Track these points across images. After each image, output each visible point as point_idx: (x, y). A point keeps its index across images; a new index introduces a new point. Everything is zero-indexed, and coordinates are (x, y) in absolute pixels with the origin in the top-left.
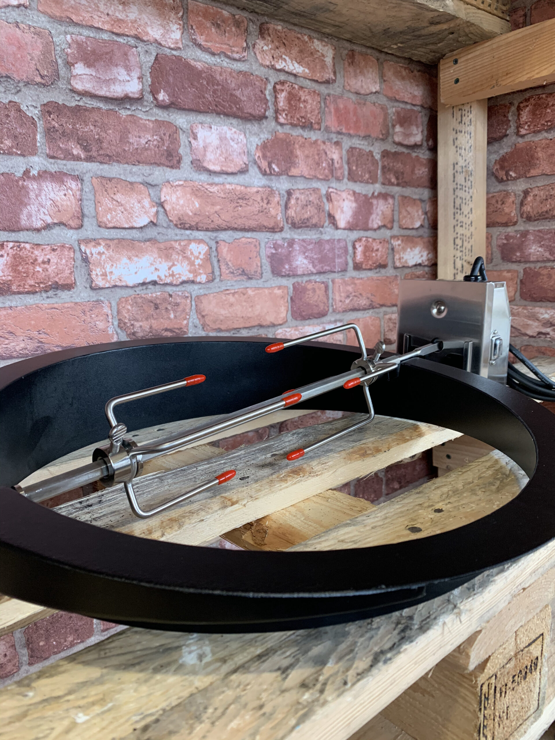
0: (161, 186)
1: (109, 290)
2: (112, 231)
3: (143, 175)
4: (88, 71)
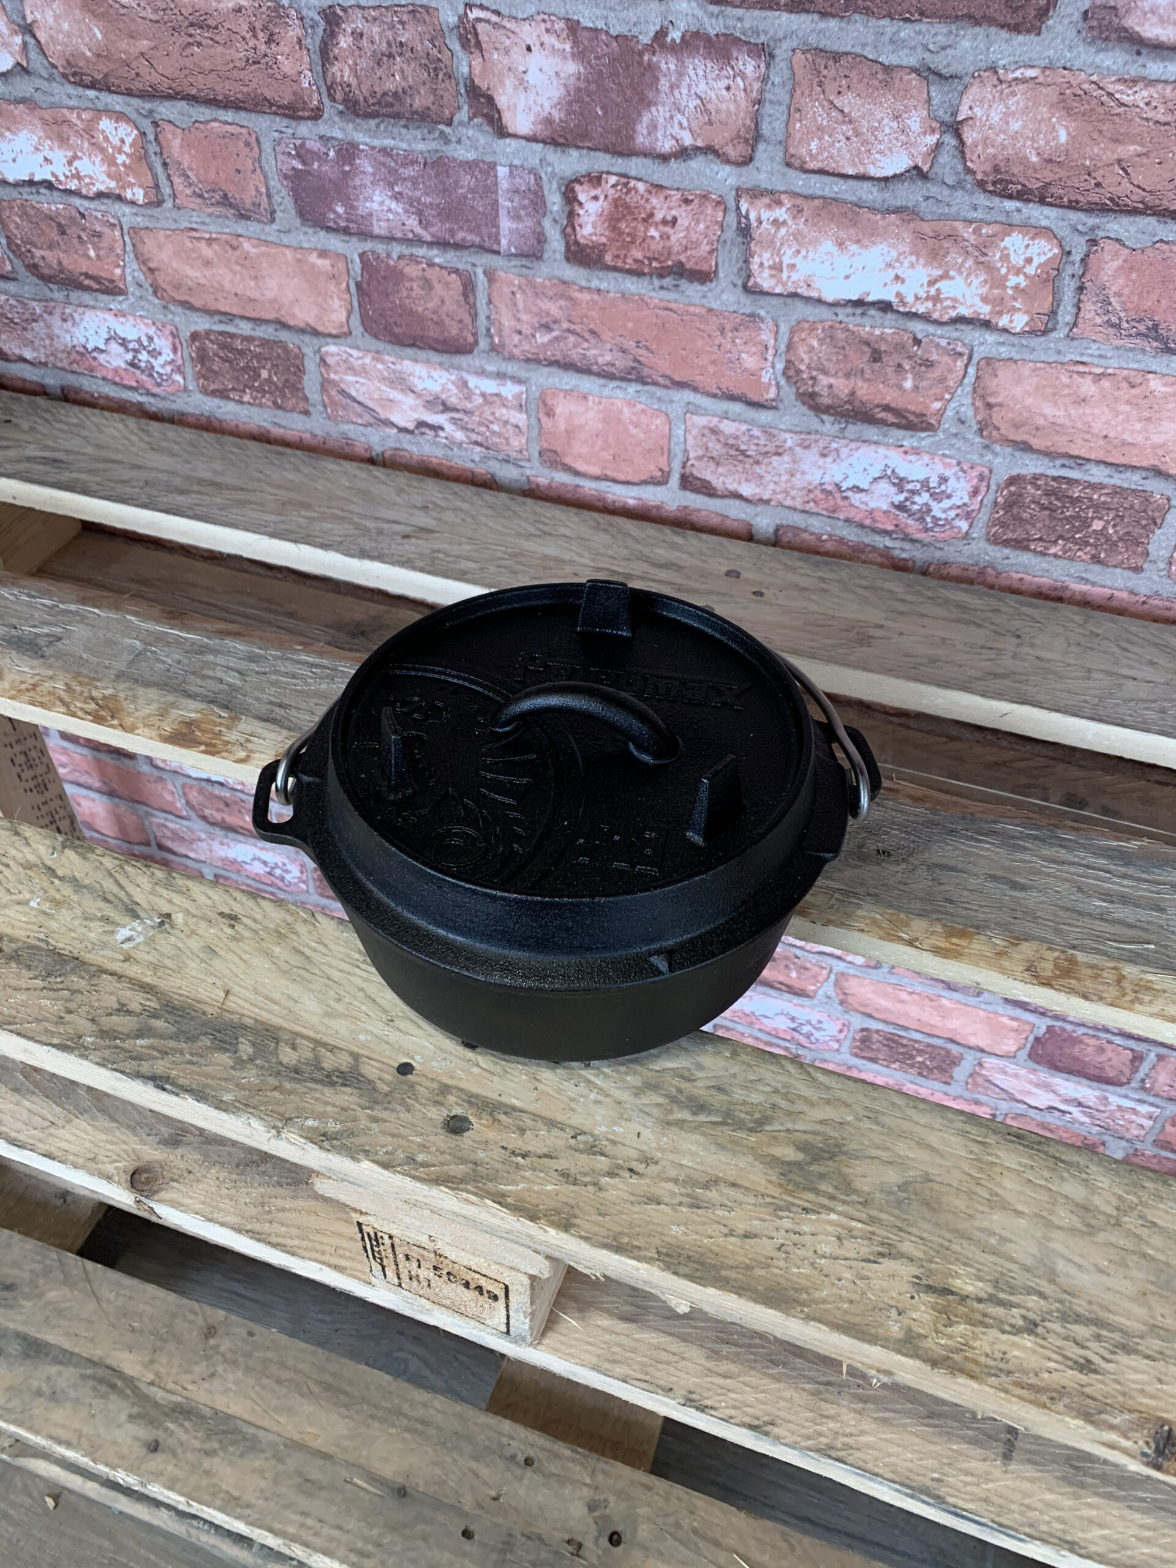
0: (966, 80)
1: (782, 300)
2: (815, 178)
3: (926, 48)
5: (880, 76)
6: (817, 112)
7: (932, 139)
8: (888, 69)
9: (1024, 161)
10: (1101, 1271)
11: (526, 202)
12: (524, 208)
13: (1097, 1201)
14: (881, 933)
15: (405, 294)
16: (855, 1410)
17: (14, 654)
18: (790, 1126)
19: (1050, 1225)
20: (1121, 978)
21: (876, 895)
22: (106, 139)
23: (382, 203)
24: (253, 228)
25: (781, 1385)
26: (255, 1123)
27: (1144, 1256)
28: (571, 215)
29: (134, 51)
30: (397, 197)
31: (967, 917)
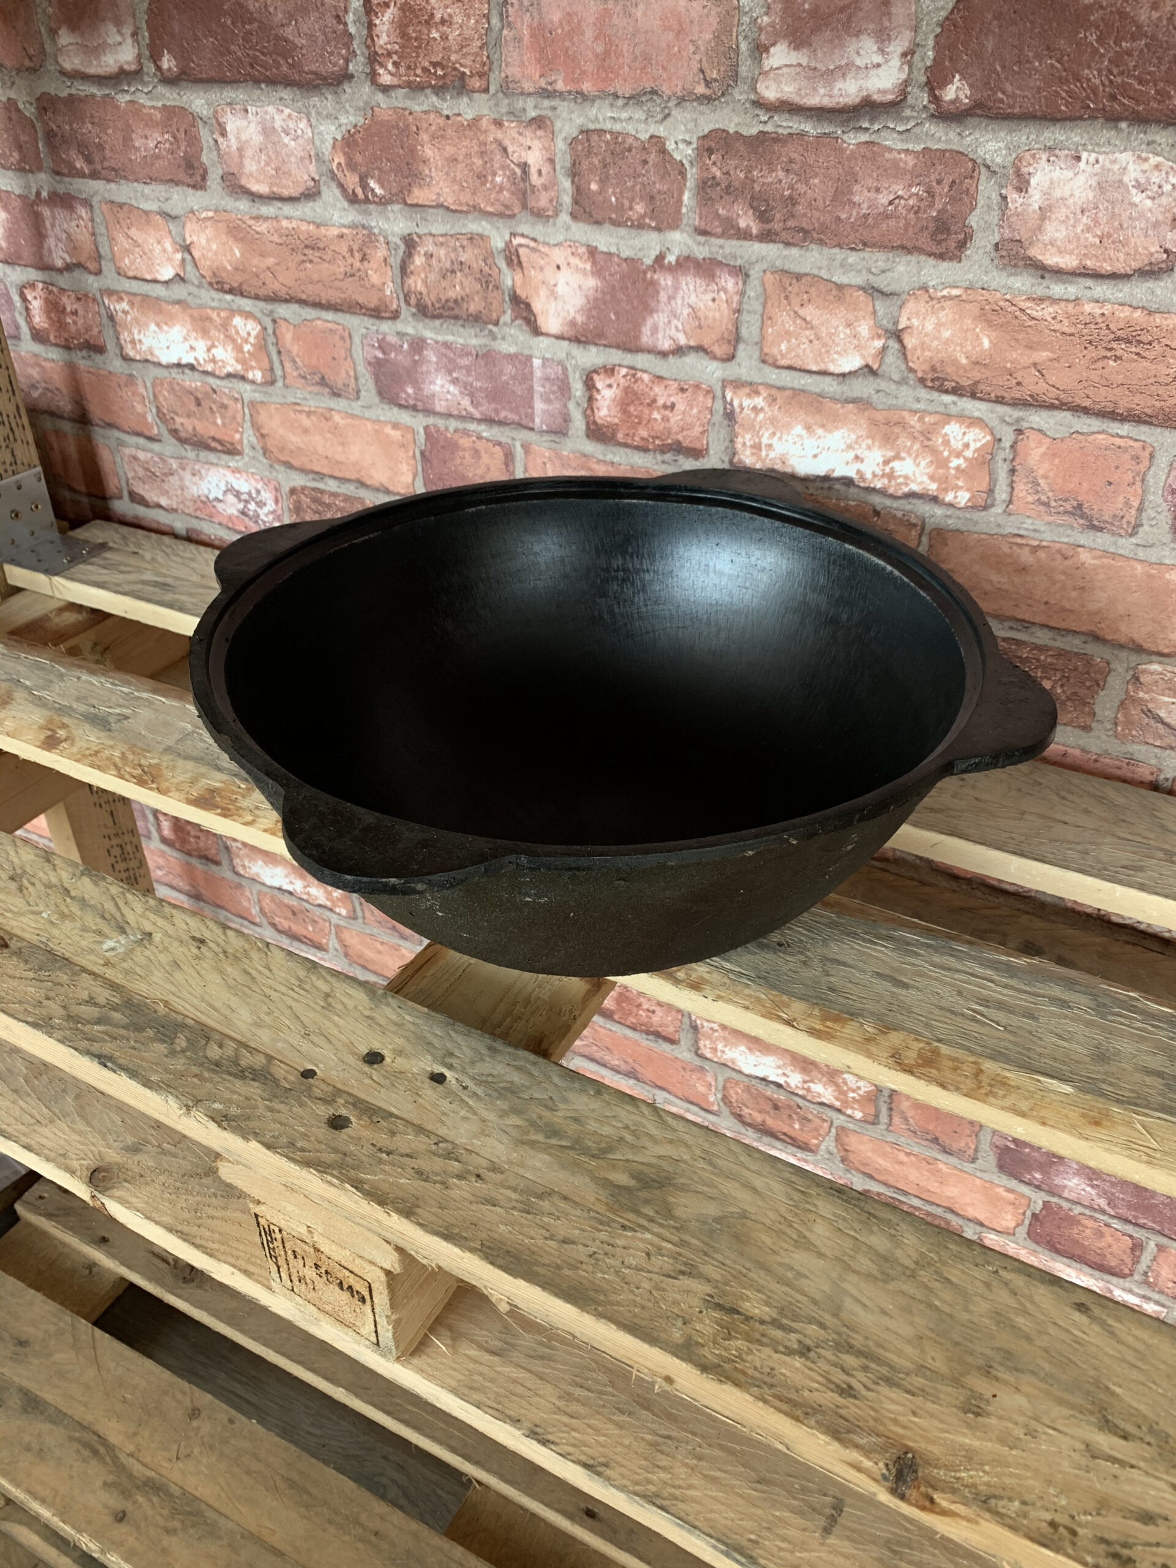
0: (904, 296)
2: (785, 373)
3: (869, 271)
4: (794, 57)
5: (834, 292)
6: (785, 320)
7: (879, 344)
8: (840, 287)
9: (955, 363)
10: (884, 1312)
11: (555, 388)
12: (554, 392)
13: (899, 1253)
14: (763, 1011)
15: (459, 461)
16: (687, 1465)
17: (87, 726)
18: (630, 1157)
19: (848, 1268)
20: (979, 1072)
21: (765, 978)
22: (237, 332)
23: (442, 386)
24: (341, 404)
25: (623, 1432)
26: (172, 1101)
27: (930, 1306)
28: (591, 399)
29: (263, 266)
30: (455, 381)
31: (843, 1005)
